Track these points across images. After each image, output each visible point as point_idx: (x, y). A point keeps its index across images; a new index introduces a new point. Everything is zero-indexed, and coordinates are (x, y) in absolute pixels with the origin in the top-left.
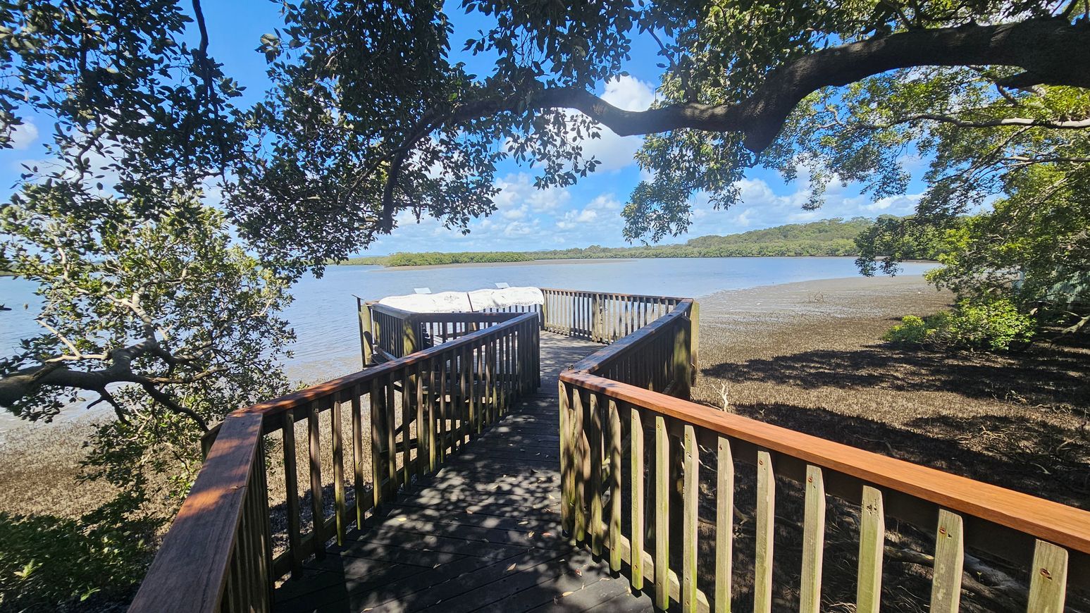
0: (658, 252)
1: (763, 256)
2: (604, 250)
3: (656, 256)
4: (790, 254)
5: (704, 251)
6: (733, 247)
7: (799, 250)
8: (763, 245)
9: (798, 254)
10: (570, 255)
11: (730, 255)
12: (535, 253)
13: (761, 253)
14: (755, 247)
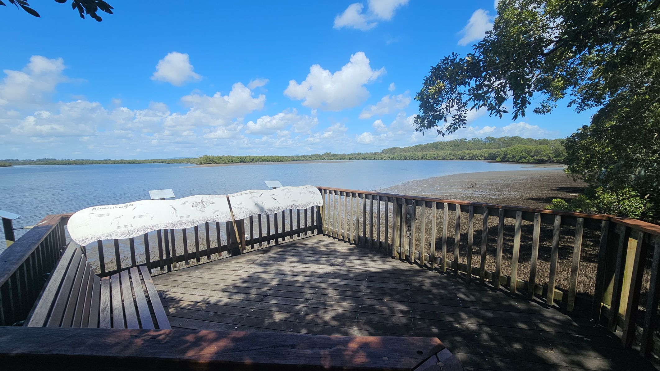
0: (366, 156)
1: (424, 159)
2: (334, 155)
3: (364, 159)
4: (439, 158)
5: (391, 156)
6: (408, 154)
7: (444, 156)
8: (424, 153)
9: (444, 159)
10: (313, 158)
11: (406, 159)
12: (292, 157)
13: (423, 158)
14: (420, 154)
